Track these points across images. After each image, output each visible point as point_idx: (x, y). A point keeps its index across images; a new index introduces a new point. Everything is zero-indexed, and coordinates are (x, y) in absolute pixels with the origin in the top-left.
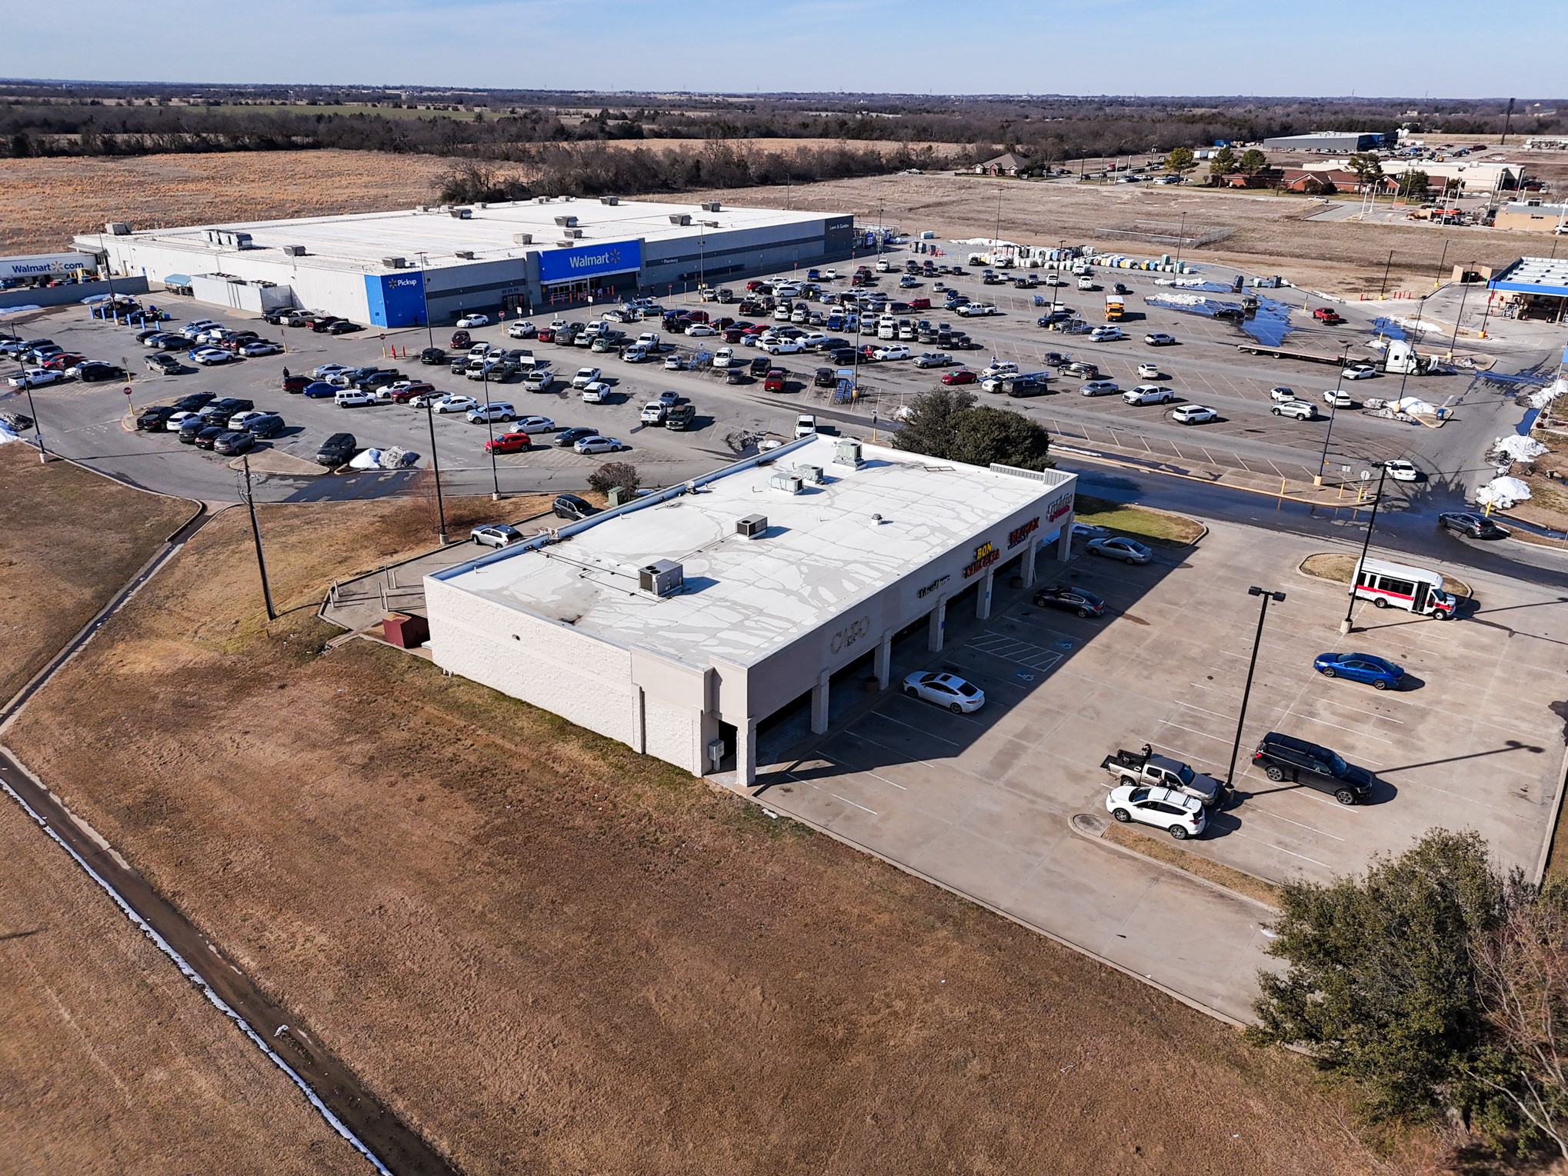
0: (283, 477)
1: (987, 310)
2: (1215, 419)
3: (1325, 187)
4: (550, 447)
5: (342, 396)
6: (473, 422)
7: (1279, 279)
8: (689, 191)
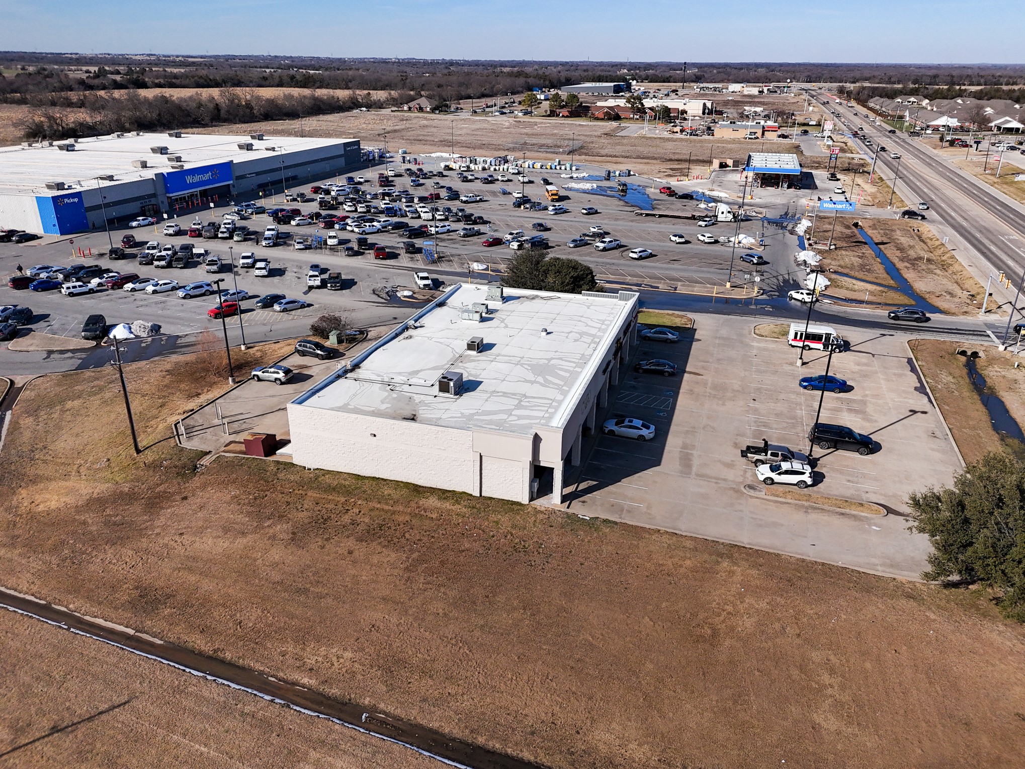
0: (62, 352)
1: (478, 198)
2: (652, 255)
3: (613, 115)
4: (253, 310)
5: (68, 288)
6: (184, 298)
7: (629, 171)
8: (215, 126)
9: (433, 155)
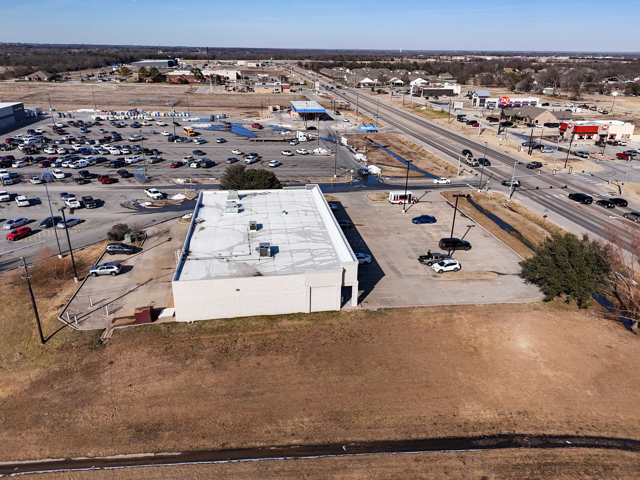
3: (183, 81)
7: (225, 115)
9: (78, 111)
